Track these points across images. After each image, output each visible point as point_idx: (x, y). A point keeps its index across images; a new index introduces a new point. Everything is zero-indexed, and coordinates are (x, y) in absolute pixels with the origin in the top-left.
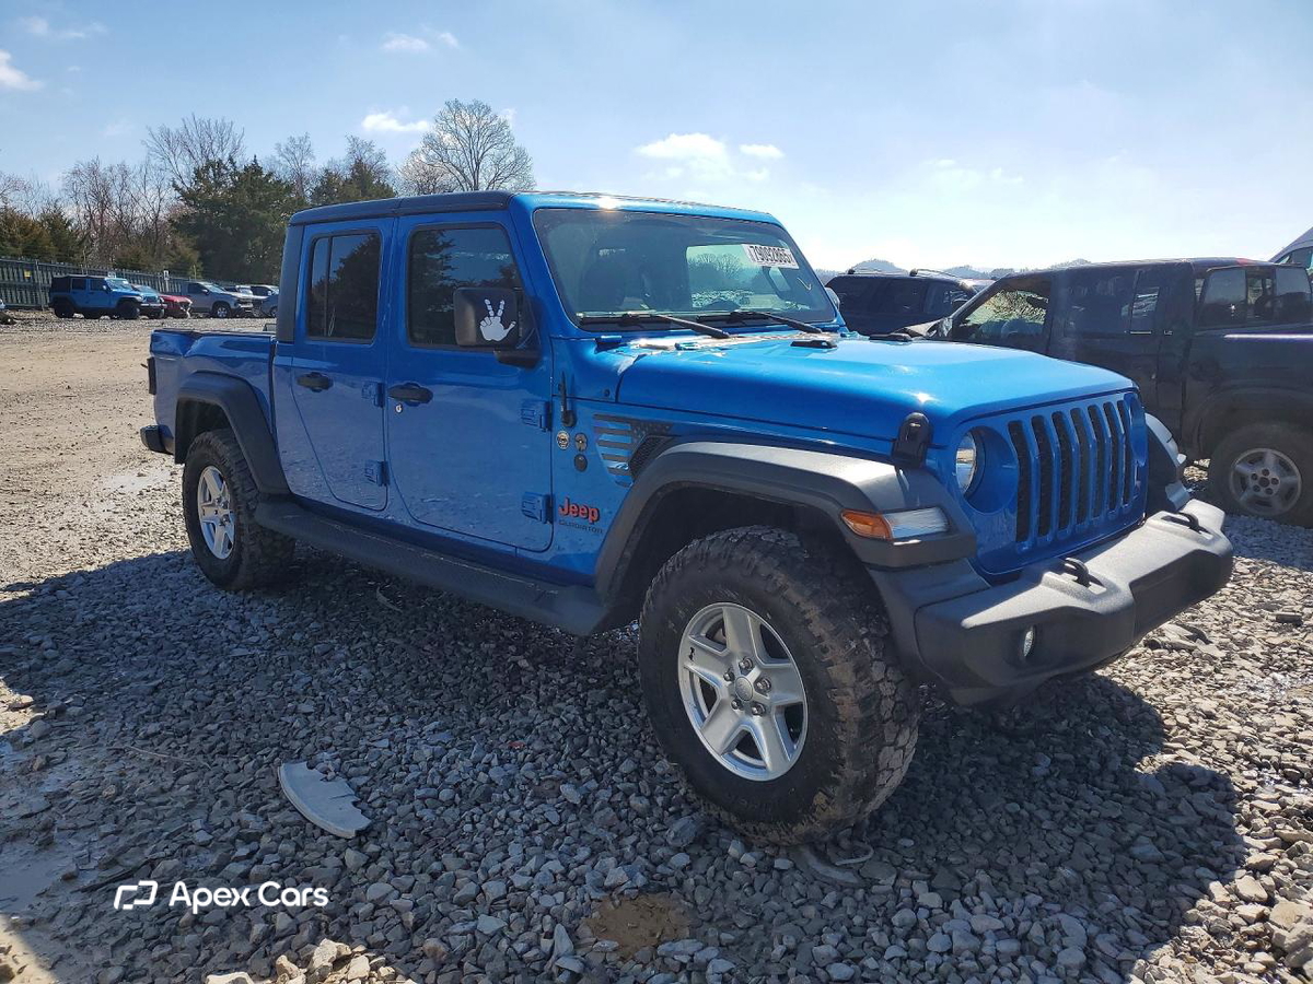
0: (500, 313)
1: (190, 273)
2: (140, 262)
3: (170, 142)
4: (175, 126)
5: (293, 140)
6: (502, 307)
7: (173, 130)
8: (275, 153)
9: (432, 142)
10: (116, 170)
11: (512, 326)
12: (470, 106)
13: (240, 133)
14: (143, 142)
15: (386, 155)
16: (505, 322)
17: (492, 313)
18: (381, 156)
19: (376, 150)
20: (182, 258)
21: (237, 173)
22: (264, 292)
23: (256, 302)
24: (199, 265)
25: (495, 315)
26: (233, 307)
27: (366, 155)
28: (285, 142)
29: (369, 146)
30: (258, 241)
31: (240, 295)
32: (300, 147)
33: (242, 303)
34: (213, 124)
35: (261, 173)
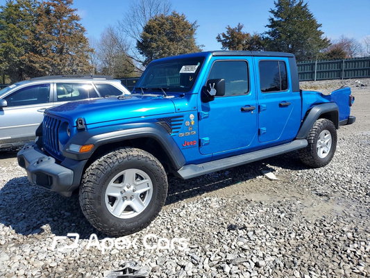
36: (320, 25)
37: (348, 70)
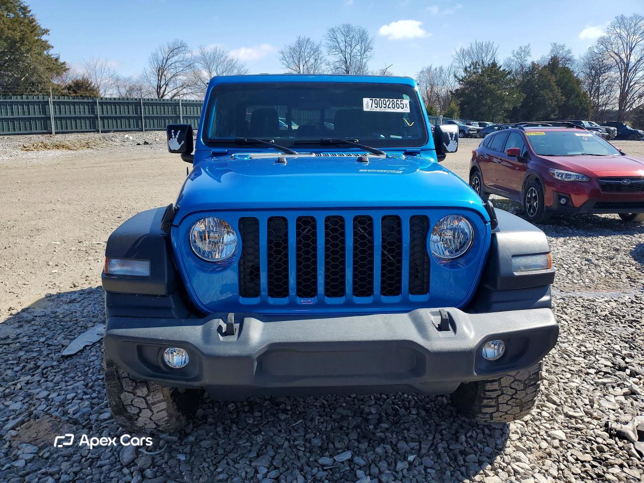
0: (177, 136)
1: (453, 116)
2: (432, 112)
3: (464, 54)
4: (466, 47)
5: (521, 48)
6: (178, 134)
7: (466, 49)
8: (511, 55)
9: (602, 41)
10: (438, 70)
11: (182, 143)
12: (631, 17)
13: (496, 47)
14: (452, 56)
15: (572, 51)
16: (179, 141)
17: (173, 137)
18: (569, 52)
19: (566, 49)
20: (452, 109)
21: (484, 67)
22: (484, 125)
23: (478, 130)
24: (459, 112)
25: (175, 137)
26: (467, 132)
27: (561, 52)
28: (517, 49)
29: (563, 47)
30: (489, 101)
31: (471, 127)
32: (525, 51)
33: (472, 131)
34: (484, 44)
35: (497, 66)
36: (46, 32)
37: (107, 118)
